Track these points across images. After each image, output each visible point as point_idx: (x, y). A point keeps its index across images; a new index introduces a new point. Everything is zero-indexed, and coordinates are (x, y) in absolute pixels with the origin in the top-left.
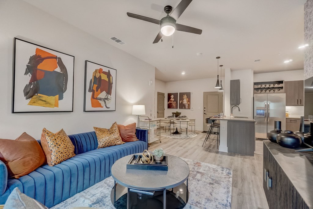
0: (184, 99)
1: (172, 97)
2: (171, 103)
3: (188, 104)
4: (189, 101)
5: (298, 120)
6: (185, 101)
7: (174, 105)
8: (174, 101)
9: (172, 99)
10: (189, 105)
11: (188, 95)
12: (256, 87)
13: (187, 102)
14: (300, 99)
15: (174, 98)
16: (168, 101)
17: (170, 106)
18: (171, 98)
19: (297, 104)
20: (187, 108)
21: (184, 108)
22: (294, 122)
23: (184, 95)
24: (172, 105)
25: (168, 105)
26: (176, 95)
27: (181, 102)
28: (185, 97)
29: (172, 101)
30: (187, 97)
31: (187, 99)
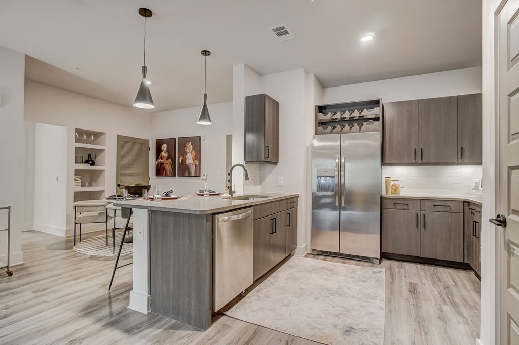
0: (186, 153)
1: (165, 149)
2: (163, 163)
3: (196, 165)
4: (198, 157)
5: (410, 203)
6: (189, 159)
7: (168, 168)
8: (168, 159)
9: (164, 154)
10: (198, 168)
11: (196, 142)
12: (322, 117)
13: (193, 160)
14: (420, 146)
15: (168, 151)
16: (157, 159)
17: (160, 171)
18: (162, 151)
19: (414, 161)
20: (193, 173)
21: (186, 174)
22: (402, 207)
23: (188, 142)
24: (164, 168)
25: (157, 166)
26: (171, 142)
27: (182, 161)
28: (189, 146)
29: (164, 157)
30: (193, 149)
31: (193, 153)
